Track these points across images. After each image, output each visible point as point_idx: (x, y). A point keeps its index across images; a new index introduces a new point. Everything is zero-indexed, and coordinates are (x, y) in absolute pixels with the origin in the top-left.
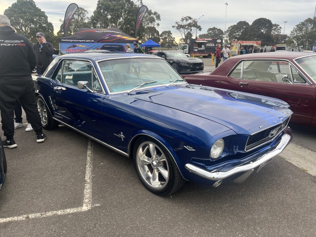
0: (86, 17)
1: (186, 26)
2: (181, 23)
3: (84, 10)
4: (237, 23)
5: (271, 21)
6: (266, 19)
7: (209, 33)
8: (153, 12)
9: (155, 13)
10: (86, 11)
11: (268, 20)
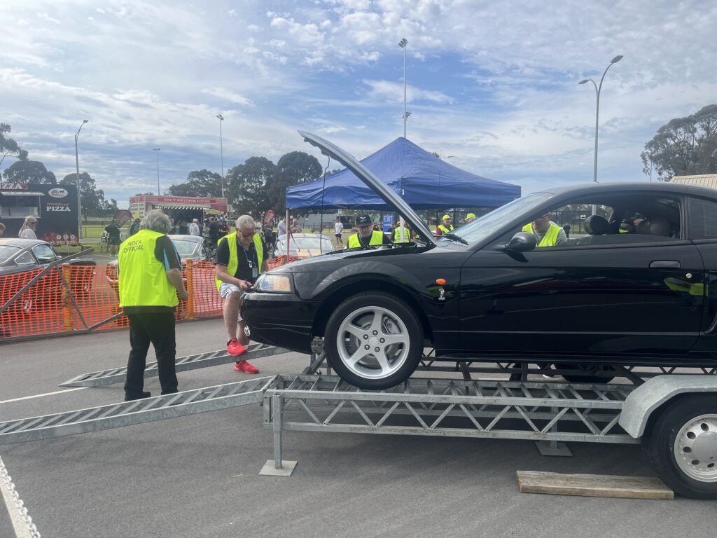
4: (246, 162)
5: (316, 159)
6: (307, 154)
11: (312, 157)
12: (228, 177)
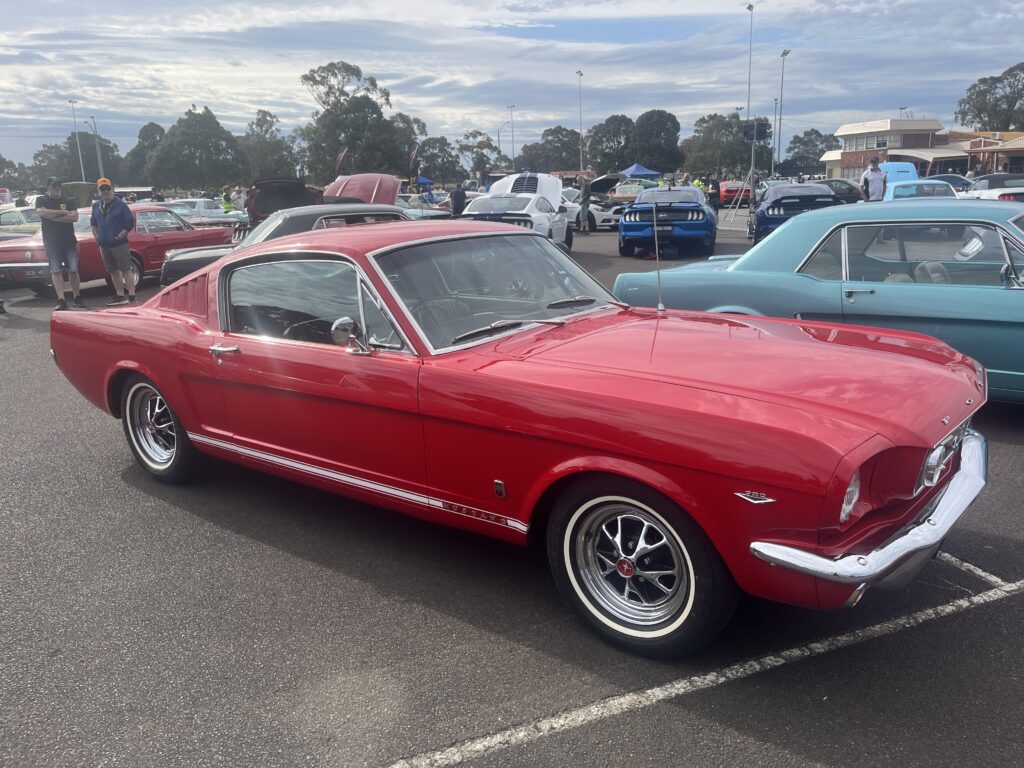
0: (274, 128)
1: (473, 147)
2: (465, 142)
3: (270, 115)
4: (606, 121)
6: (664, 112)
7: (548, 142)
8: (412, 117)
9: (417, 121)
10: (275, 117)
12: (587, 137)
